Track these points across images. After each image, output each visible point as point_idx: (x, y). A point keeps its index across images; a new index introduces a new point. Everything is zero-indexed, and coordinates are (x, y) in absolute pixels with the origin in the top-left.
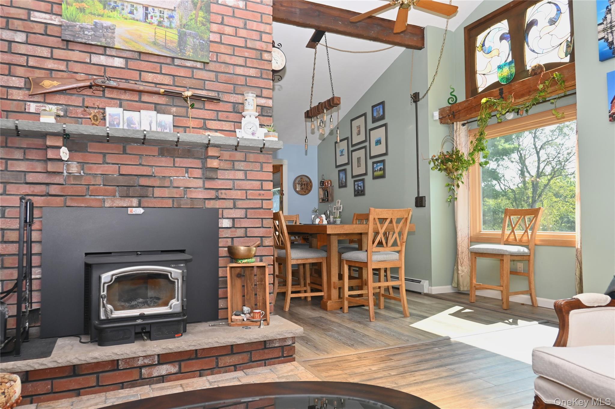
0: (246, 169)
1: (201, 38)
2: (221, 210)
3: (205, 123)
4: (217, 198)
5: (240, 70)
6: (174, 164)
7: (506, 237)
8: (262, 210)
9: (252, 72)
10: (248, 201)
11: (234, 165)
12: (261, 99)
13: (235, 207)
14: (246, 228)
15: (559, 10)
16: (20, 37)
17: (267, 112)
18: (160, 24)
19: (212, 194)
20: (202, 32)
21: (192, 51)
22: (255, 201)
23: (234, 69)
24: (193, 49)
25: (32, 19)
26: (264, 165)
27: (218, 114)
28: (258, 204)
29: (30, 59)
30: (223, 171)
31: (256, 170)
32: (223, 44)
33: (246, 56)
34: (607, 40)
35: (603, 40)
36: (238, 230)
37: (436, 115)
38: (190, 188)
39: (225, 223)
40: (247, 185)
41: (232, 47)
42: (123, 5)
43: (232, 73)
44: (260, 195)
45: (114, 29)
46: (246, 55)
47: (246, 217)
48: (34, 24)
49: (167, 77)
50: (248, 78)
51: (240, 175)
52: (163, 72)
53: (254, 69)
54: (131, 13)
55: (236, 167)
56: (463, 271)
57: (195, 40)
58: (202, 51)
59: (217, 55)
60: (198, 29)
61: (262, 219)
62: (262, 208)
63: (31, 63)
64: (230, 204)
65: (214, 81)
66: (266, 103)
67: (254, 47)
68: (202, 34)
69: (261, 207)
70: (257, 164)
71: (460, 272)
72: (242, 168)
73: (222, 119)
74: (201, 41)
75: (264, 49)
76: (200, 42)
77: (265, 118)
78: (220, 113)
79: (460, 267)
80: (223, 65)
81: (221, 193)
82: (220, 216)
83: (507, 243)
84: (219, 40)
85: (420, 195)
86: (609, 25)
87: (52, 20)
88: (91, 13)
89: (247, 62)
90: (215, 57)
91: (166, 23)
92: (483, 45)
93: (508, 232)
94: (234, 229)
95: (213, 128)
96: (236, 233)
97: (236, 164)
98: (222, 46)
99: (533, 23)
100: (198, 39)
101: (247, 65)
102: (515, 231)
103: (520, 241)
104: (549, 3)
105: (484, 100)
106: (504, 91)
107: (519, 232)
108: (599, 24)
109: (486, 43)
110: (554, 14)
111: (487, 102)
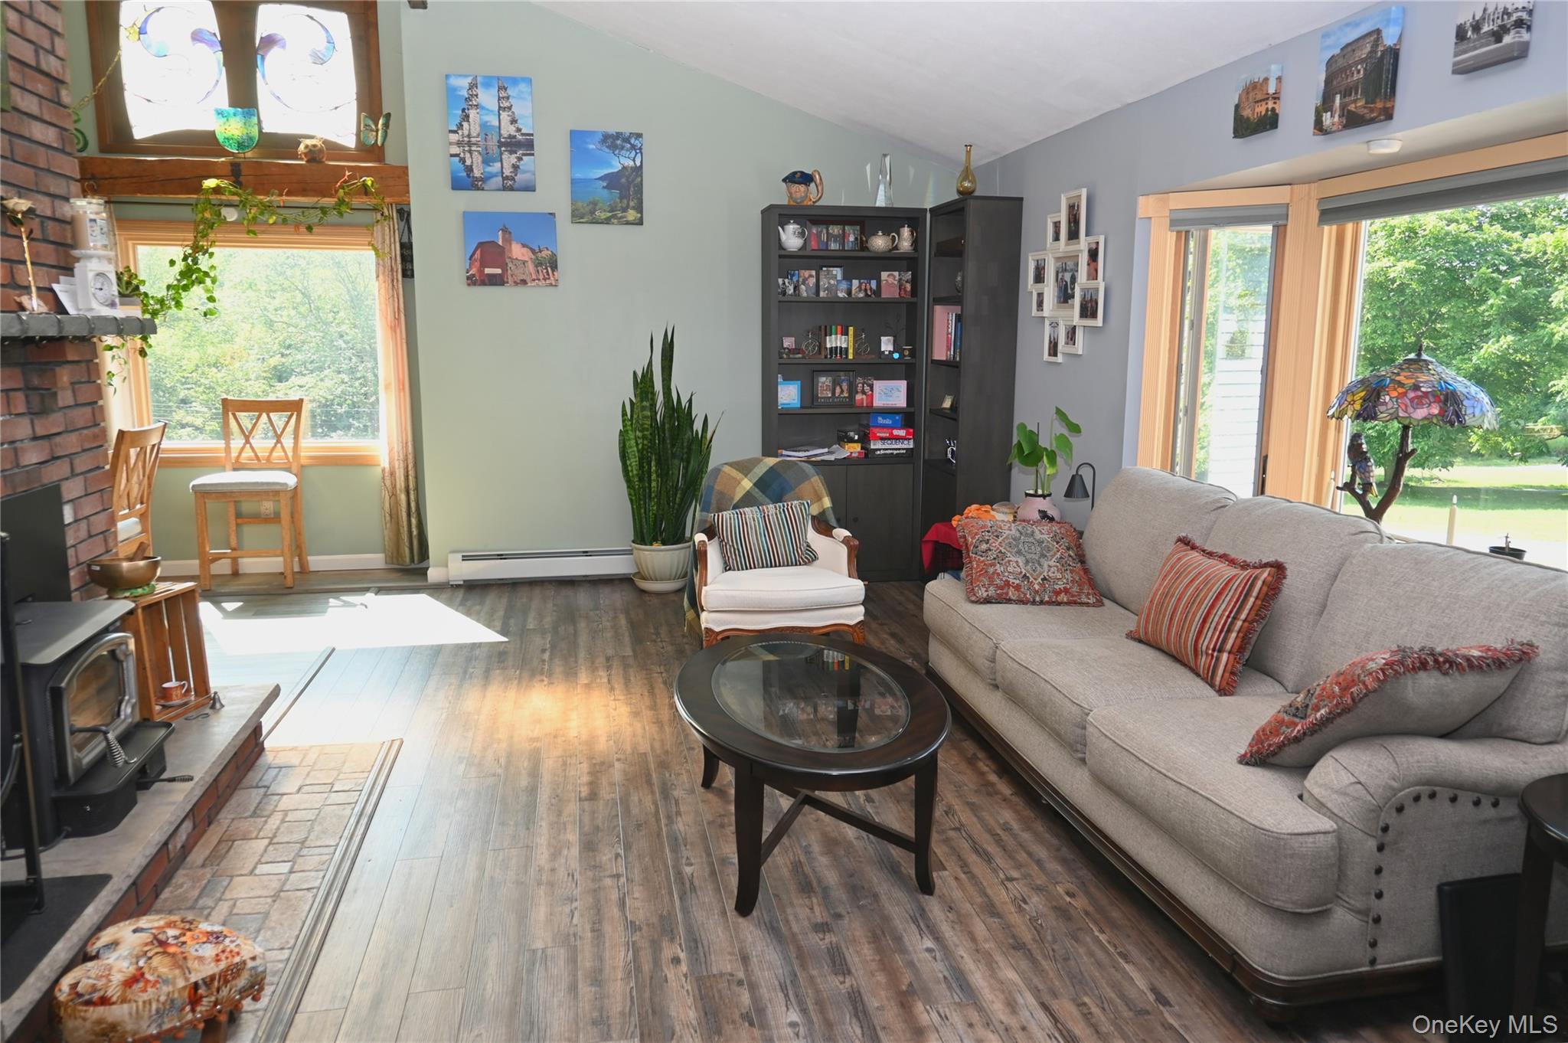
4: (53, 459)
7: (234, 454)
9: (52, 136)
13: (73, 473)
14: (88, 518)
15: (331, 44)
34: (463, 161)
35: (457, 159)
39: (67, 514)
47: (86, 495)
81: (56, 445)
83: (238, 467)
86: (466, 139)
93: (237, 444)
99: (270, 41)
102: (251, 441)
103: (268, 459)
104: (311, 18)
105: (210, 183)
106: (244, 171)
107: (262, 443)
108: (451, 131)
109: (149, 29)
110: (321, 44)
111: (217, 190)
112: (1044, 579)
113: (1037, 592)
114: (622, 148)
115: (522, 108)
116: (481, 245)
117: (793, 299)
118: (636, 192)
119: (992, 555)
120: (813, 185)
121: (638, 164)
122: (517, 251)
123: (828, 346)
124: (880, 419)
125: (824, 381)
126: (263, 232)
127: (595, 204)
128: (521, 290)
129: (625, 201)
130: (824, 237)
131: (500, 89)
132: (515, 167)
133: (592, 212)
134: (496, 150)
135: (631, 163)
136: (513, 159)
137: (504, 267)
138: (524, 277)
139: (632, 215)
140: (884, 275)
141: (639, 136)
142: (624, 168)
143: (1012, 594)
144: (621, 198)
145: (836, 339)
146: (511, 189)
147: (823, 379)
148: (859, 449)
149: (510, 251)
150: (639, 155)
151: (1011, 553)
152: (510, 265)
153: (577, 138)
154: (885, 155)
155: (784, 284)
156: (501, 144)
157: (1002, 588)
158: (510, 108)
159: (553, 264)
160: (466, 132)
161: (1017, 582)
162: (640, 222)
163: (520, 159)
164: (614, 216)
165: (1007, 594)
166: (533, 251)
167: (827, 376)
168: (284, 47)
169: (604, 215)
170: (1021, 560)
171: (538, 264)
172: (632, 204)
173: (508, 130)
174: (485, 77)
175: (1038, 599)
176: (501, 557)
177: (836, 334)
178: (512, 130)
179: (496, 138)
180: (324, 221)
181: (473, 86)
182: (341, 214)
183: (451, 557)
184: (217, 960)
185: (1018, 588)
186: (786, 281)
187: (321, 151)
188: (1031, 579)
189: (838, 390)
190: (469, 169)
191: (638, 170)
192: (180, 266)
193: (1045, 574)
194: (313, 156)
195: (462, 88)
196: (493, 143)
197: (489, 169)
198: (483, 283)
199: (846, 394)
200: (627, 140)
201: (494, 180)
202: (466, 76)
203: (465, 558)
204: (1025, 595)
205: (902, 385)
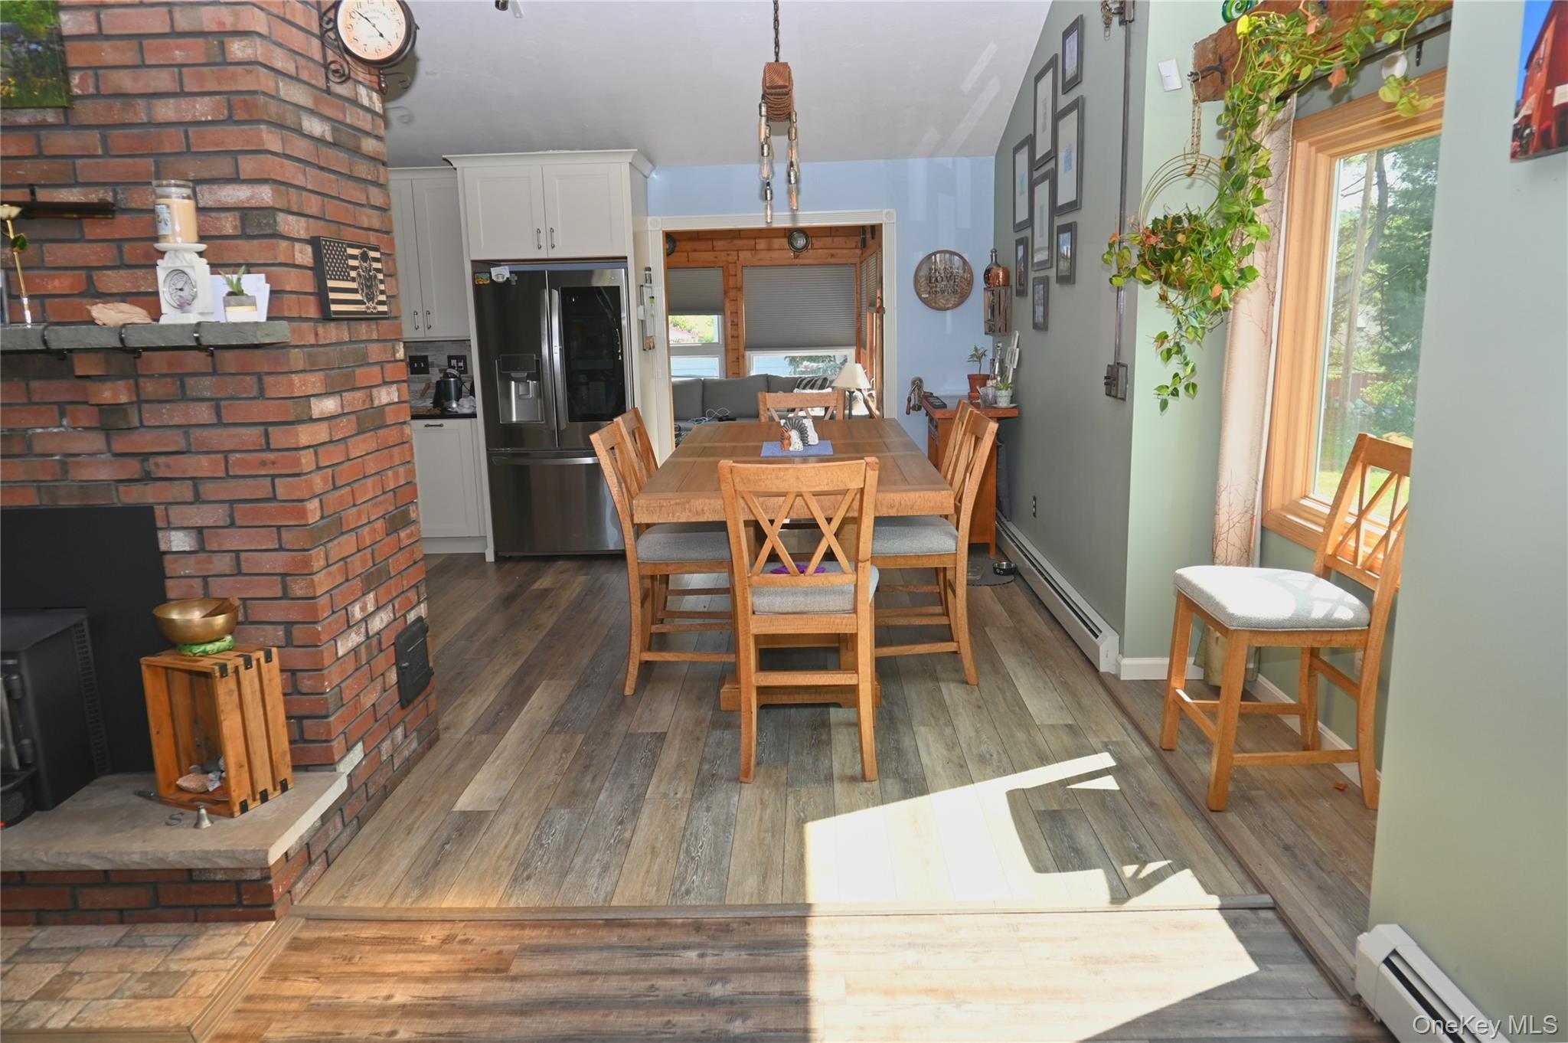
0: (218, 396)
1: (32, 37)
2: (163, 507)
3: (90, 279)
4: (147, 478)
5: (166, 111)
6: (29, 399)
8: (276, 504)
9: (202, 109)
10: (231, 483)
11: (183, 386)
12: (236, 187)
13: (198, 499)
14: (237, 552)
17: (259, 224)
19: (133, 468)
20: (29, 20)
21: (13, 82)
22: (250, 481)
23: (149, 108)
24: (14, 75)
26: (269, 380)
27: (120, 250)
28: (263, 489)
30: (156, 406)
31: (244, 396)
32: (108, 37)
33: (179, 61)
36: (216, 557)
38: (78, 455)
39: (178, 540)
40: (223, 438)
41: (134, 43)
43: (145, 120)
44: (263, 463)
46: (179, 56)
47: (232, 525)
50: (191, 130)
51: (203, 413)
53: (207, 99)
55: (190, 393)
57: (15, 47)
58: (39, 76)
59: (97, 77)
60: (18, 12)
61: (279, 527)
62: (274, 499)
64: (185, 492)
65: (99, 156)
66: (252, 197)
67: (198, 28)
68: (32, 26)
69: (271, 495)
70: (248, 378)
72: (207, 394)
73: (133, 263)
74: (33, 46)
75: (229, 28)
76: (29, 51)
77: (256, 242)
78: (126, 247)
80: (118, 103)
81: (157, 465)
82: (160, 524)
83: (1331, 564)
84: (92, 29)
89: (186, 80)
90: (91, 82)
94: (202, 556)
95: (115, 291)
96: (211, 566)
97: (190, 382)
98: (106, 45)
100: (22, 42)
101: (186, 90)
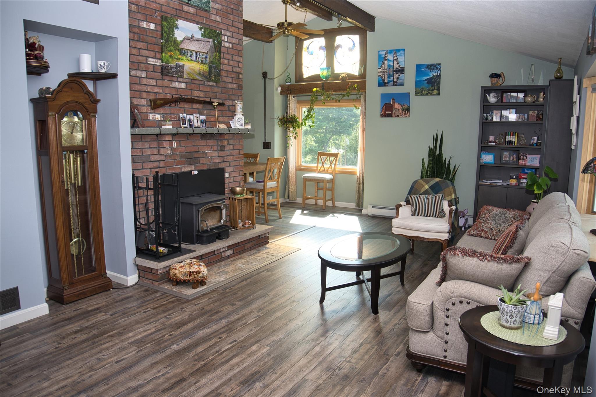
1: (218, 69)
2: (225, 168)
4: (223, 161)
6: (206, 144)
7: (319, 168)
9: (235, 86)
10: (234, 162)
13: (230, 166)
15: (354, 45)
16: (144, 75)
18: (202, 62)
19: (221, 159)
20: (218, 65)
22: (237, 161)
25: (148, 62)
27: (222, 113)
29: (149, 87)
31: (237, 144)
34: (382, 77)
36: (231, 178)
37: (279, 89)
38: (213, 157)
39: (227, 175)
40: (234, 152)
41: (227, 72)
42: (187, 52)
43: (228, 87)
45: (184, 67)
46: (232, 76)
47: (234, 171)
48: (149, 65)
49: (202, 93)
50: (233, 90)
52: (201, 90)
54: (191, 56)
56: (292, 189)
57: (215, 70)
59: (222, 78)
60: (216, 63)
61: (240, 171)
62: (240, 165)
63: (149, 90)
64: (228, 164)
67: (236, 71)
68: (218, 67)
71: (290, 190)
72: (232, 143)
73: (224, 115)
76: (217, 71)
79: (290, 187)
81: (225, 158)
82: (224, 171)
83: (319, 172)
85: (267, 141)
86: (383, 70)
87: (156, 62)
88: (175, 58)
89: (233, 80)
91: (204, 62)
92: (308, 48)
93: (320, 165)
95: (221, 121)
96: (231, 180)
99: (338, 46)
101: (233, 82)
102: (324, 165)
103: (327, 171)
104: (349, 38)
105: (315, 89)
106: (325, 85)
107: (327, 166)
108: (379, 68)
109: (309, 48)
110: (351, 45)
111: (317, 91)
112: (499, 231)
113: (494, 235)
114: (433, 69)
115: (401, 59)
116: (386, 104)
117: (491, 121)
118: (437, 84)
119: (484, 219)
120: (501, 78)
121: (439, 74)
122: (397, 106)
123: (507, 140)
124: (526, 170)
125: (506, 154)
126: (327, 103)
127: (423, 89)
128: (397, 118)
129: (433, 87)
130: (509, 98)
131: (394, 53)
132: (398, 78)
133: (422, 92)
134: (392, 73)
135: (436, 74)
136: (397, 76)
137: (392, 111)
138: (398, 114)
139: (435, 92)
140: (531, 112)
141: (440, 64)
142: (434, 76)
143: (483, 234)
144: (432, 86)
145: (510, 137)
146: (396, 85)
147: (505, 153)
148: (516, 182)
149: (394, 106)
150: (439, 71)
151: (491, 219)
152: (394, 110)
153: (418, 67)
154: (532, 65)
155: (487, 116)
156: (394, 71)
157: (480, 231)
158: (397, 59)
159: (408, 110)
160: (383, 68)
161: (487, 230)
162: (439, 94)
163: (399, 75)
164: (429, 93)
165: (481, 234)
166: (402, 106)
167: (507, 152)
168: (341, 48)
169: (426, 93)
170: (493, 223)
171: (403, 110)
172: (436, 88)
173: (396, 66)
174: (390, 50)
175: (493, 238)
176: (385, 208)
177: (510, 135)
178: (397, 66)
179: (392, 69)
180: (343, 99)
181: (386, 54)
182: (348, 96)
183: (369, 206)
184: (196, 269)
185: (486, 232)
186: (488, 115)
187: (346, 77)
188: (494, 230)
189: (511, 158)
190: (384, 80)
191: (439, 76)
192: (307, 113)
193: (500, 229)
194: (344, 79)
195: (383, 54)
196: (391, 71)
197: (390, 79)
198: (385, 116)
199: (515, 160)
200: (435, 66)
201: (391, 83)
202: (384, 51)
203: (373, 207)
204: (488, 235)
205: (538, 157)
